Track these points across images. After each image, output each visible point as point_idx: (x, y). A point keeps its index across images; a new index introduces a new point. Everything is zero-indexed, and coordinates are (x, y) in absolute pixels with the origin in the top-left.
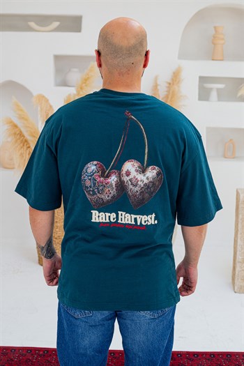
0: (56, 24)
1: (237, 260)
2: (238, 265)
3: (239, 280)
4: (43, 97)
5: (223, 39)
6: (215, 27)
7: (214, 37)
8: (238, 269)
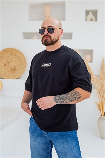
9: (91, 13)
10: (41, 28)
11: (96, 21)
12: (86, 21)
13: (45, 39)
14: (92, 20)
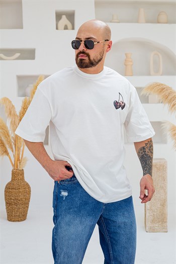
0: (18, 55)
1: (147, 208)
2: (147, 212)
3: (149, 222)
4: (8, 99)
5: (131, 62)
6: (126, 54)
7: (126, 60)
8: (147, 214)
9: (64, 17)
10: (75, 39)
11: (73, 28)
12: (57, 29)
13: (80, 58)
14: (66, 28)
